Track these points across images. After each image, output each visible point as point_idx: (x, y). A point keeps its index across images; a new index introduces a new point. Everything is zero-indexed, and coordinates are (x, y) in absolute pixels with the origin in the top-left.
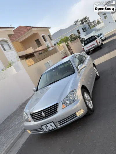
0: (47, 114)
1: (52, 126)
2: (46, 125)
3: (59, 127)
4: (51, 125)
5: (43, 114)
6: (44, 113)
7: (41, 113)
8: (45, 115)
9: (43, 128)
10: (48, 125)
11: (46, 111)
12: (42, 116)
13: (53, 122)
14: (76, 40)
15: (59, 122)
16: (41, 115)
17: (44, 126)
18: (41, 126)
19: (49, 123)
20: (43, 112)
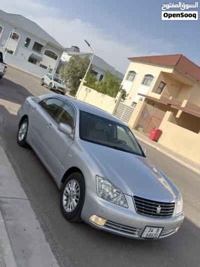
0: (161, 212)
4: (158, 231)
9: (146, 230)
11: (162, 206)
13: (163, 228)
16: (156, 209)
18: (146, 227)
19: (159, 227)
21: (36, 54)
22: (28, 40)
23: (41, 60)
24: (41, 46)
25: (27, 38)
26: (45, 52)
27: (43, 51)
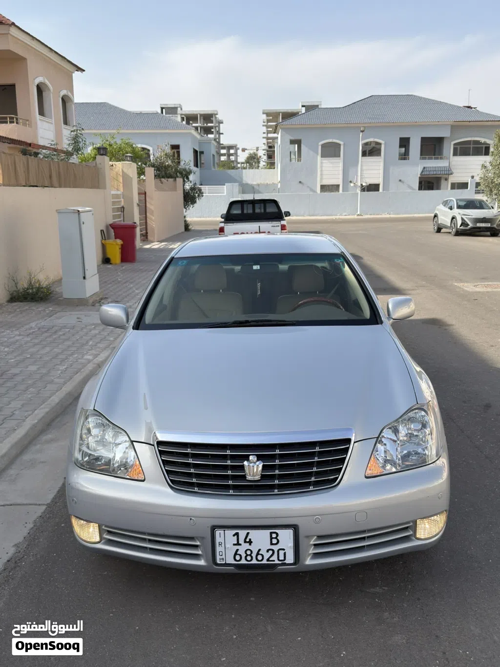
0: (273, 477)
1: (276, 548)
2: (242, 533)
3: (309, 562)
4: (274, 539)
5: (254, 468)
6: (260, 465)
7: (247, 458)
8: (263, 477)
9: (218, 539)
10: (254, 534)
11: (273, 457)
12: (244, 477)
13: (295, 528)
14: (171, 180)
15: (320, 537)
16: (242, 468)
17: (230, 533)
18: (214, 528)
19: (273, 527)
20: (259, 458)
21: (433, 164)
22: (404, 143)
23: (449, 172)
24: (440, 140)
25: (401, 139)
26: (455, 150)
27: (448, 148)
